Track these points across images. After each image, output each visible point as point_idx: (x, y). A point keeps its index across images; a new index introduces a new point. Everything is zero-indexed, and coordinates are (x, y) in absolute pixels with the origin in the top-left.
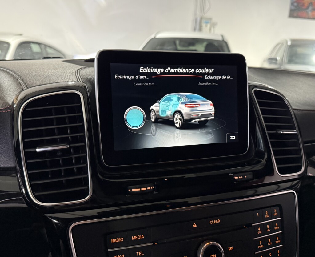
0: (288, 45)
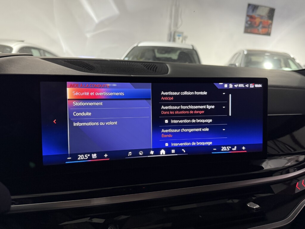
0: (244, 54)
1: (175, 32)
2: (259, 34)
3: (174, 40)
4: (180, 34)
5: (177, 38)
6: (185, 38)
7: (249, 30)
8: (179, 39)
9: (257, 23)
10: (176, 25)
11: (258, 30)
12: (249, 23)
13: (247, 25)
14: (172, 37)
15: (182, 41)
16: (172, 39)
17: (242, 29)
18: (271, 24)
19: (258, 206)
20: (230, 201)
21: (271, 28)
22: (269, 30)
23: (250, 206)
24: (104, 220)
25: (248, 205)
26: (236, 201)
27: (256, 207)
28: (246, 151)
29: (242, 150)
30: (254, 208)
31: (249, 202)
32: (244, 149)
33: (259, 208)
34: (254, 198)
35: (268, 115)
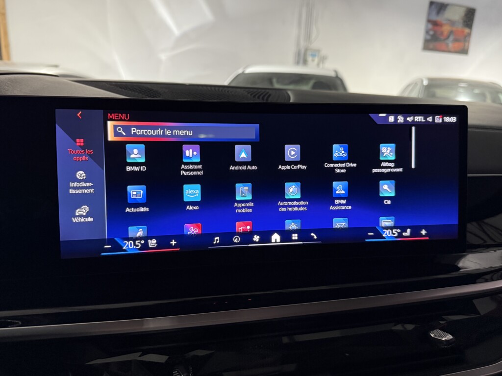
0: (424, 86)
1: (306, 50)
2: (449, 51)
3: (305, 62)
4: (316, 53)
5: (310, 59)
6: (323, 59)
7: (431, 46)
8: (313, 60)
9: (446, 33)
10: (308, 36)
11: (447, 45)
12: (431, 33)
13: (429, 37)
14: (301, 58)
15: (318, 65)
16: (301, 61)
17: (420, 43)
18: (469, 35)
19: (449, 337)
20: (399, 327)
21: (469, 42)
22: (465, 45)
23: (435, 336)
24: (167, 357)
25: (432, 335)
26: (410, 327)
27: (446, 338)
28: (427, 238)
29: (421, 236)
30: (444, 339)
31: (434, 329)
32: (423, 234)
33: (451, 339)
34: (442, 322)
35: (469, 175)
